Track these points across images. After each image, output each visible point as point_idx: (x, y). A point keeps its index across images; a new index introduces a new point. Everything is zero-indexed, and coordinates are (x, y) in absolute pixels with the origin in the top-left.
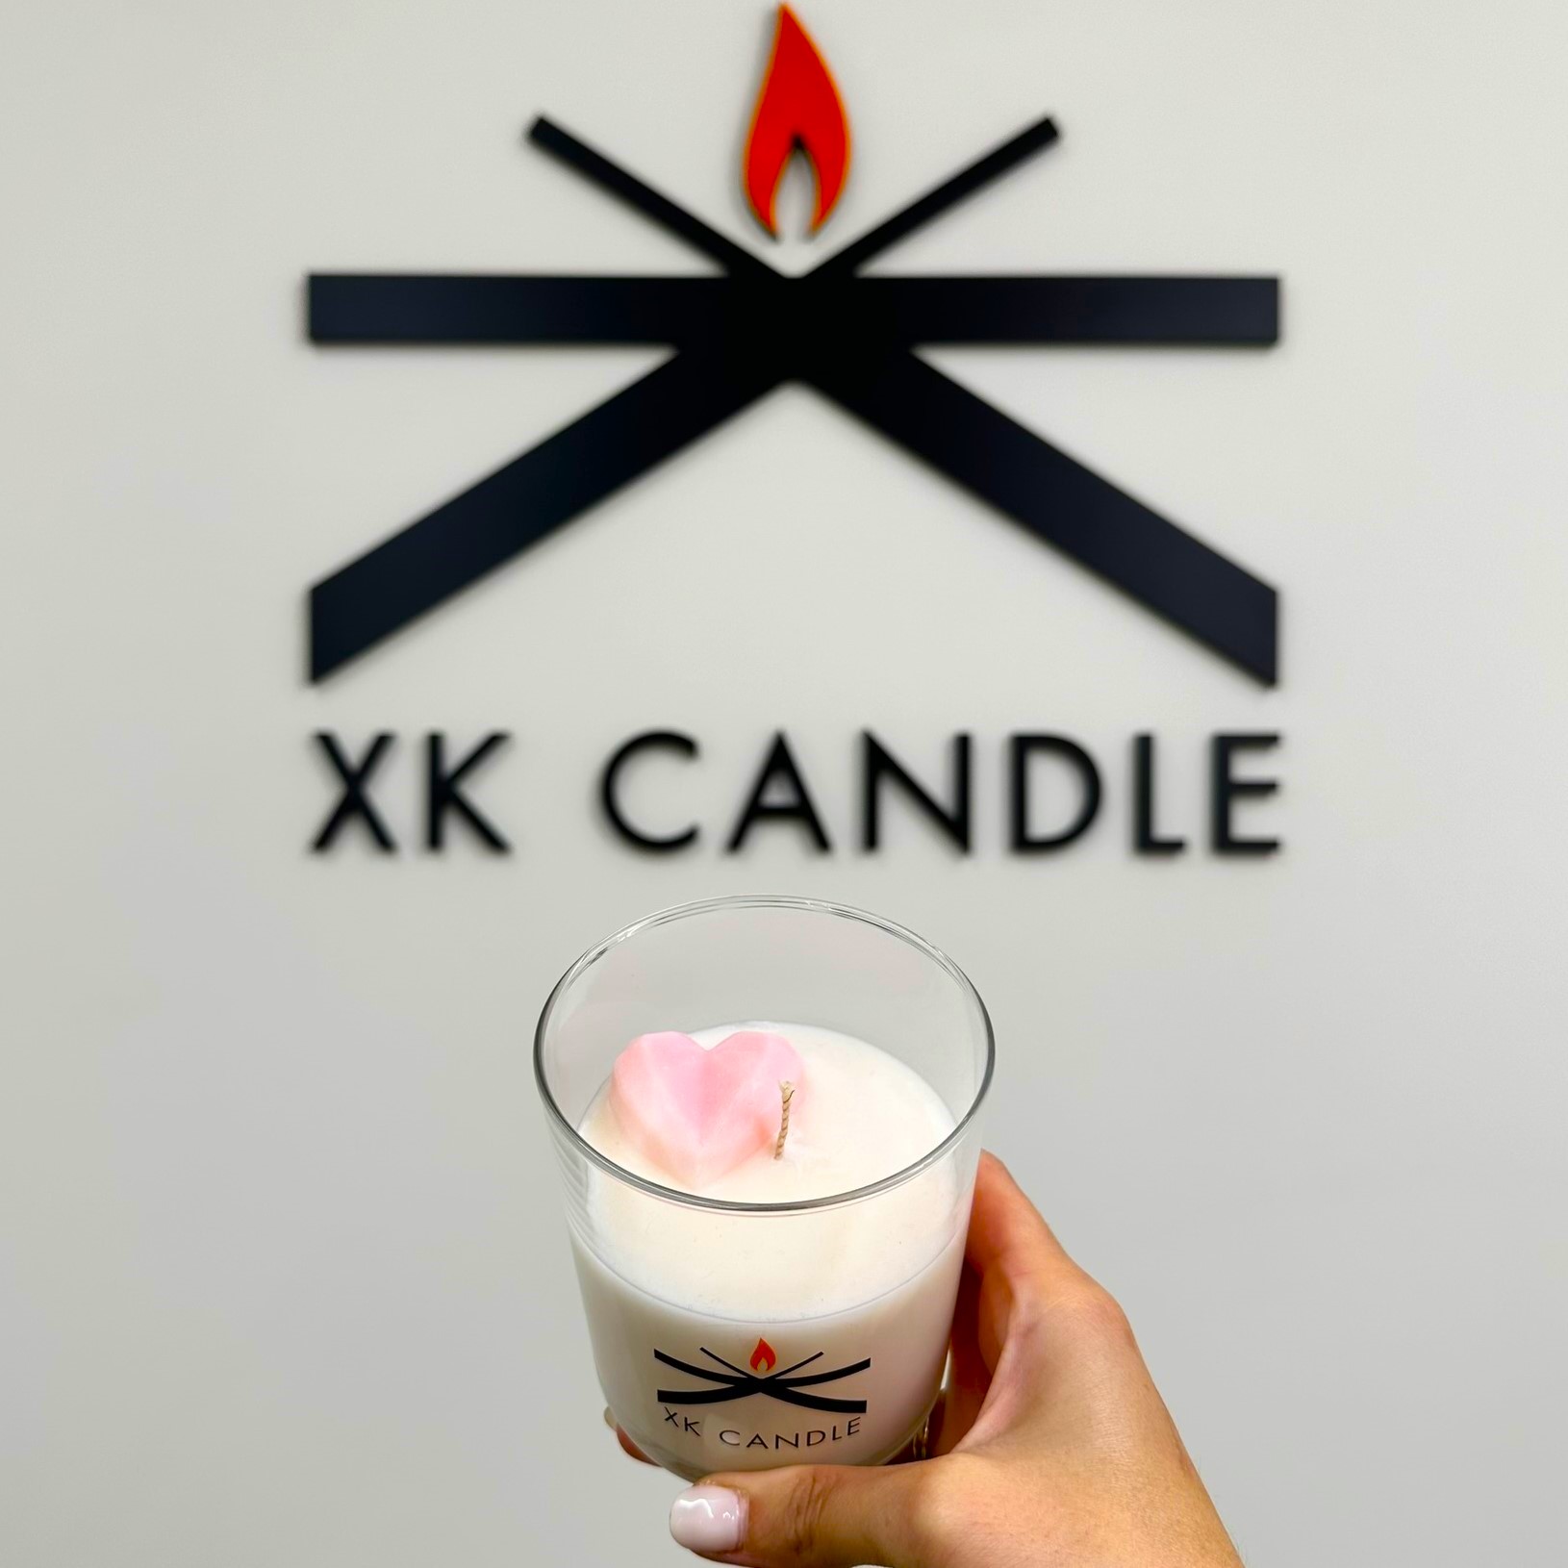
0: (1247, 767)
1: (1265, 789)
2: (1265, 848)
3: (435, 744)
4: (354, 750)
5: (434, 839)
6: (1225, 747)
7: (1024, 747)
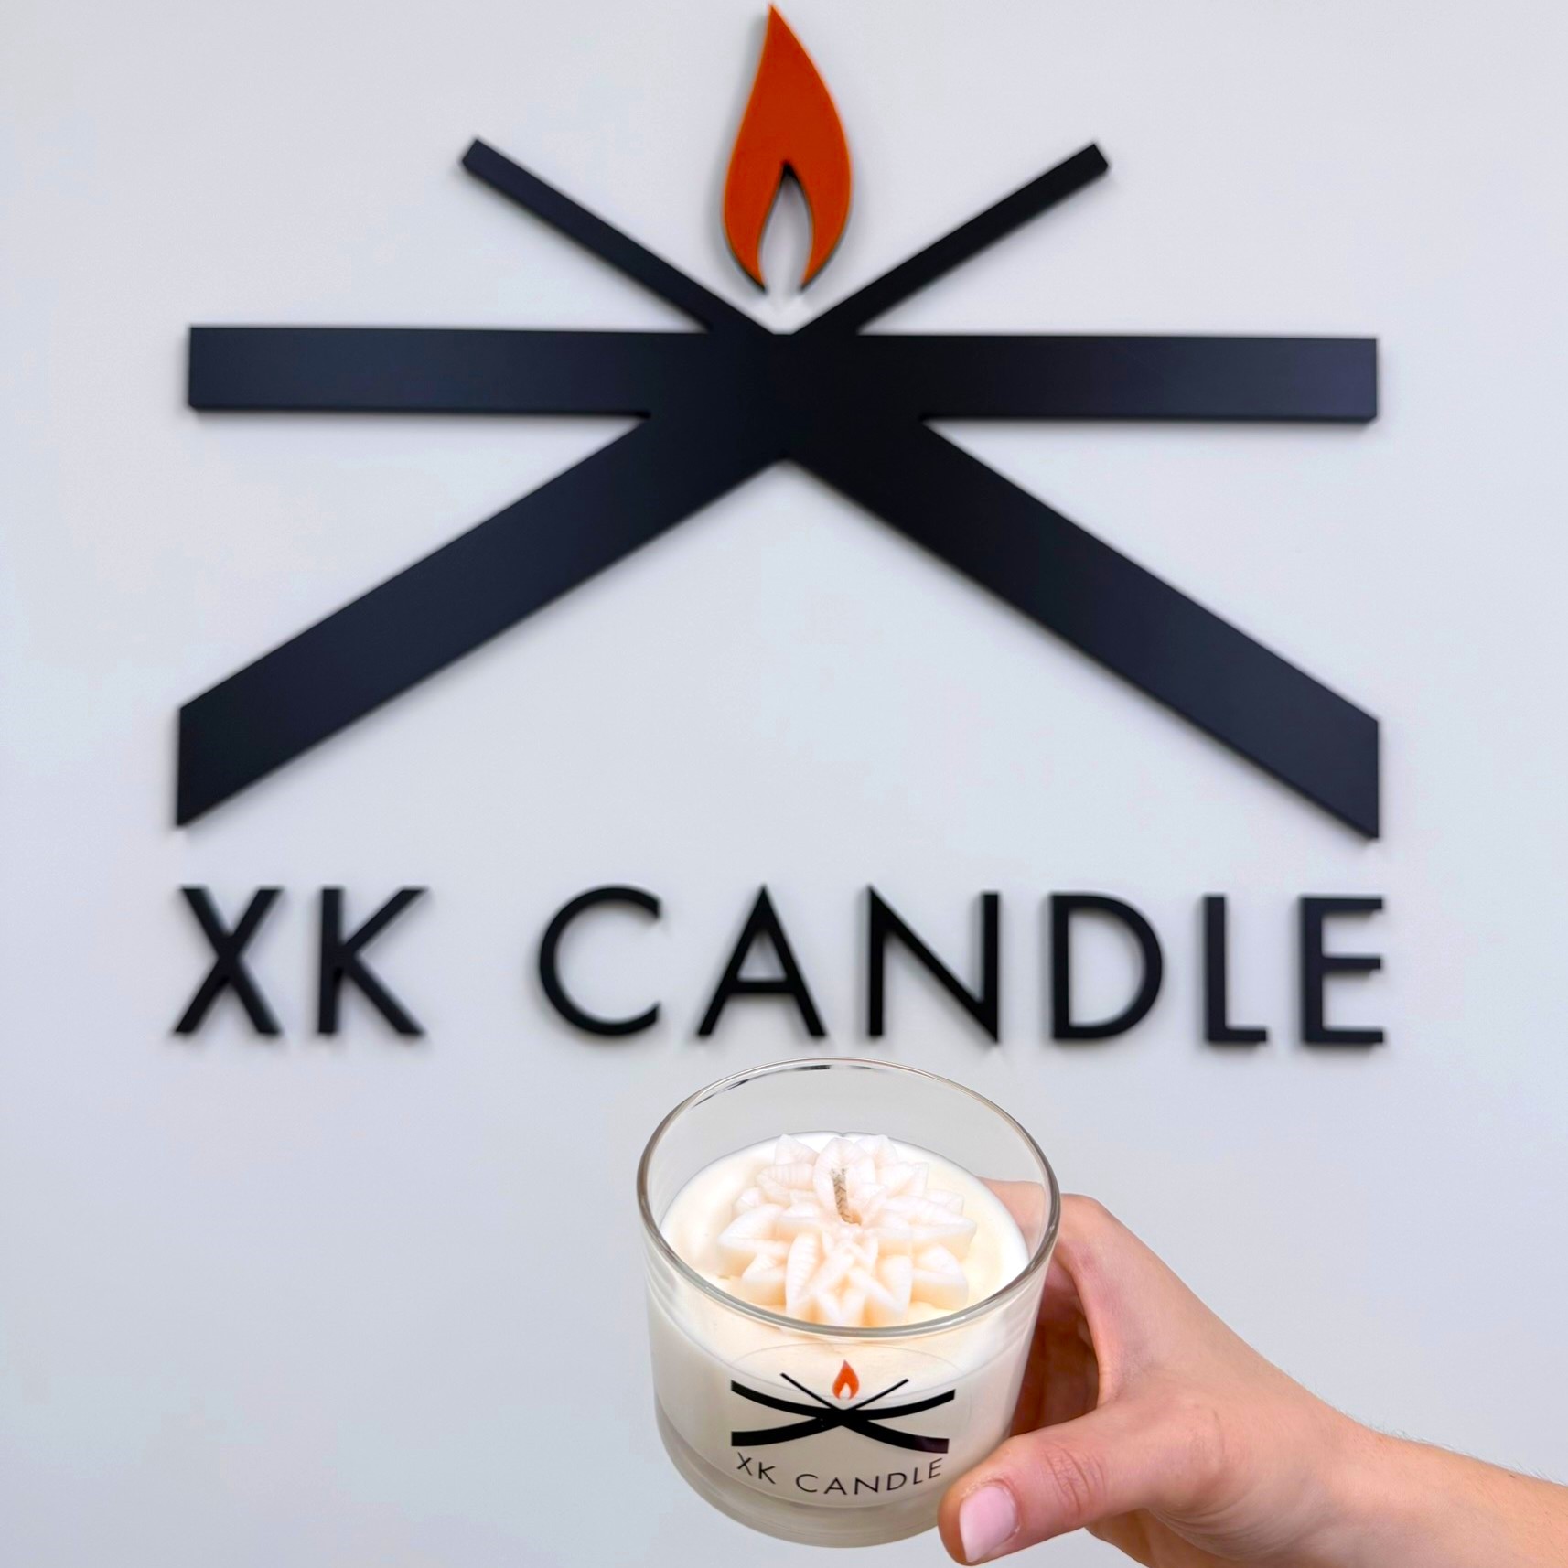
0: (1342, 939)
1: (1367, 966)
2: (1369, 1039)
3: (331, 901)
4: (230, 910)
5: (327, 1023)
6: (1315, 913)
7: (1064, 909)
